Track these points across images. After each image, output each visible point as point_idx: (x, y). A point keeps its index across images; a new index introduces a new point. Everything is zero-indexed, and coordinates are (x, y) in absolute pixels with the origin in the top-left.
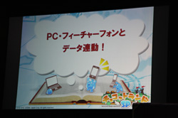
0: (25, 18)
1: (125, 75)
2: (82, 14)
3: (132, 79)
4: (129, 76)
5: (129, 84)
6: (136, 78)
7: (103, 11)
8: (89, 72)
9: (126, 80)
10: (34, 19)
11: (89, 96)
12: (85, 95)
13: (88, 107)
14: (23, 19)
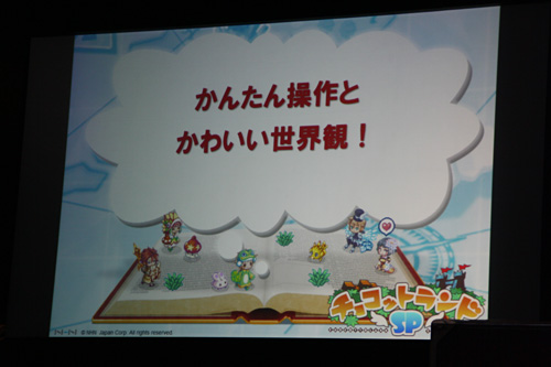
2: (266, 28)
3: (427, 242)
4: (417, 230)
5: (417, 259)
6: (441, 238)
7: (335, 20)
8: (289, 219)
9: (408, 244)
10: (111, 43)
11: (289, 296)
12: (273, 293)
13: (286, 333)
14: (76, 46)
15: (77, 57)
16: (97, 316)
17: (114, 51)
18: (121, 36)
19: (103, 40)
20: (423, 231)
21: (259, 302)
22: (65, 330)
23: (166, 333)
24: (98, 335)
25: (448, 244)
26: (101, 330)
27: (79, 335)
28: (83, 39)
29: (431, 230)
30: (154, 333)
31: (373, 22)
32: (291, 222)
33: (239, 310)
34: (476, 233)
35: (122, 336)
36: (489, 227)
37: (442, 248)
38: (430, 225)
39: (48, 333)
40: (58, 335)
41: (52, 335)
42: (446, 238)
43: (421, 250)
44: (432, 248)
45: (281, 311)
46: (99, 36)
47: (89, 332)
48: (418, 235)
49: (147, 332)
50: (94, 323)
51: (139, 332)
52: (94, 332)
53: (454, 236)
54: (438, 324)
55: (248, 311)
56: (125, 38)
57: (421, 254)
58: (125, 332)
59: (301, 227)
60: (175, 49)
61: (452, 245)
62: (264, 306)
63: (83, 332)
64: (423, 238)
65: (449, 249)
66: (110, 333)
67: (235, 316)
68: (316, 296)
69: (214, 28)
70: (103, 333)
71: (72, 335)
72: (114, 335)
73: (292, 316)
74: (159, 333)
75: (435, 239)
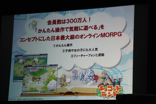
0: (16, 17)
1: (109, 68)
2: (69, 12)
3: (115, 72)
4: (112, 69)
5: (112, 77)
6: (119, 71)
7: (88, 10)
8: (76, 66)
9: (110, 73)
10: (25, 17)
11: (76, 88)
12: (71, 87)
13: (75, 98)
14: (15, 18)
15: (15, 21)
16: (22, 95)
17: (25, 19)
18: (27, 15)
19: (23, 16)
20: (114, 69)
21: (68, 90)
22: (13, 99)
23: (41, 99)
24: (22, 100)
25: (121, 73)
26: (23, 99)
27: (17, 100)
28: (17, 16)
29: (116, 69)
30: (38, 99)
31: (99, 10)
32: (76, 67)
33: (62, 92)
34: (128, 69)
35: (29, 100)
36: (132, 67)
37: (119, 74)
38: (116, 67)
39: (8, 100)
40: (11, 100)
41: (9, 100)
42: (120, 70)
43: (113, 74)
44: (116, 74)
45: (74, 92)
46: (21, 15)
47: (19, 99)
48: (112, 70)
49: (36, 99)
50: (21, 97)
51: (33, 99)
52: (21, 99)
53: (123, 70)
54: (118, 95)
55: (65, 93)
56: (28, 15)
57: (113, 75)
58: (30, 99)
59: (79, 68)
60: (43, 18)
61: (122, 73)
62: (69, 91)
63: (18, 99)
64: (114, 71)
65: (121, 74)
66: (25, 99)
67: (61, 94)
68: (84, 88)
69: (54, 12)
70: (24, 99)
71: (15, 100)
72: (26, 100)
73: (77, 93)
74: (39, 99)
75: (117, 71)
